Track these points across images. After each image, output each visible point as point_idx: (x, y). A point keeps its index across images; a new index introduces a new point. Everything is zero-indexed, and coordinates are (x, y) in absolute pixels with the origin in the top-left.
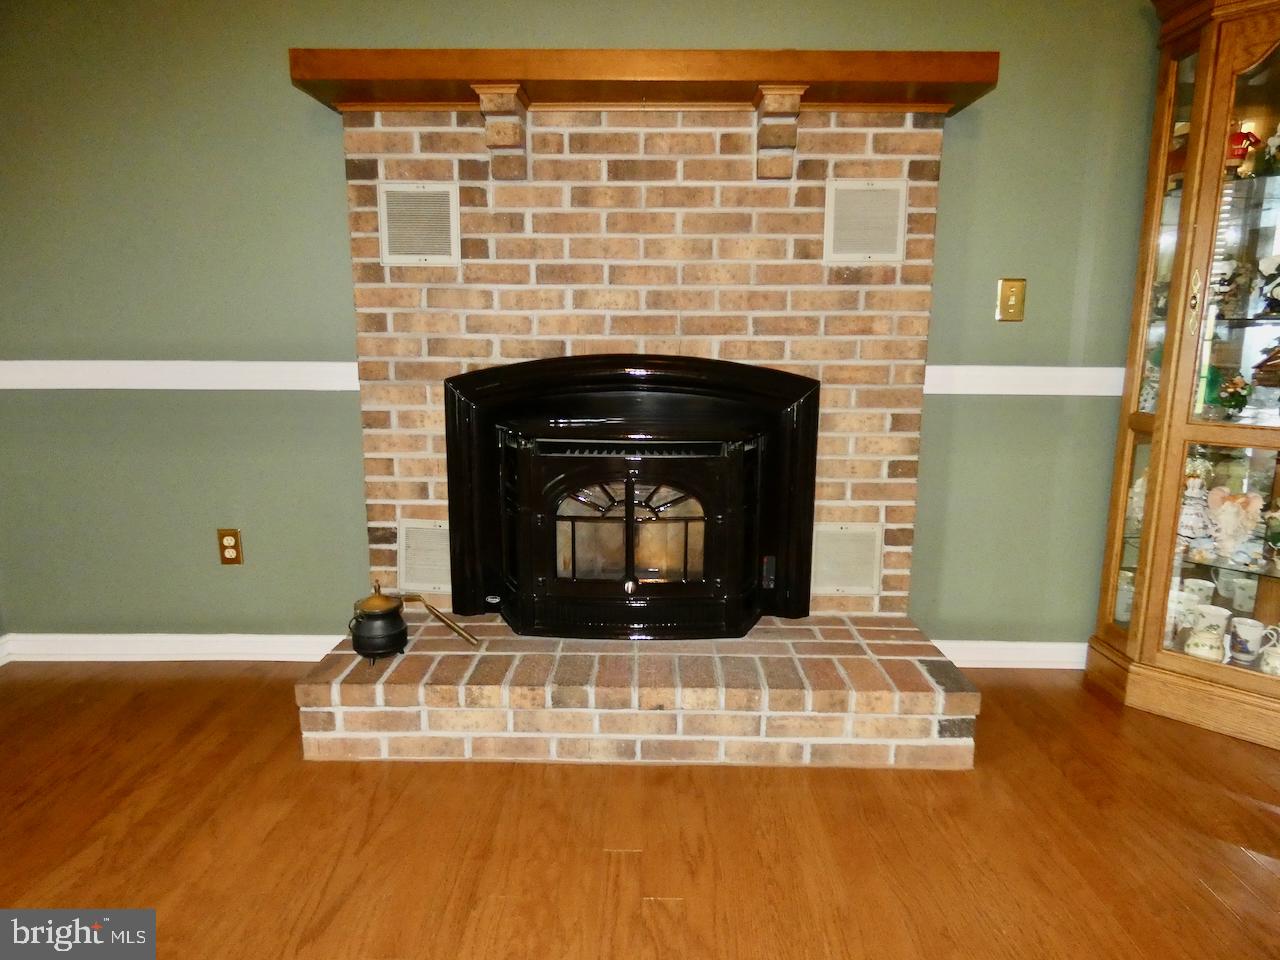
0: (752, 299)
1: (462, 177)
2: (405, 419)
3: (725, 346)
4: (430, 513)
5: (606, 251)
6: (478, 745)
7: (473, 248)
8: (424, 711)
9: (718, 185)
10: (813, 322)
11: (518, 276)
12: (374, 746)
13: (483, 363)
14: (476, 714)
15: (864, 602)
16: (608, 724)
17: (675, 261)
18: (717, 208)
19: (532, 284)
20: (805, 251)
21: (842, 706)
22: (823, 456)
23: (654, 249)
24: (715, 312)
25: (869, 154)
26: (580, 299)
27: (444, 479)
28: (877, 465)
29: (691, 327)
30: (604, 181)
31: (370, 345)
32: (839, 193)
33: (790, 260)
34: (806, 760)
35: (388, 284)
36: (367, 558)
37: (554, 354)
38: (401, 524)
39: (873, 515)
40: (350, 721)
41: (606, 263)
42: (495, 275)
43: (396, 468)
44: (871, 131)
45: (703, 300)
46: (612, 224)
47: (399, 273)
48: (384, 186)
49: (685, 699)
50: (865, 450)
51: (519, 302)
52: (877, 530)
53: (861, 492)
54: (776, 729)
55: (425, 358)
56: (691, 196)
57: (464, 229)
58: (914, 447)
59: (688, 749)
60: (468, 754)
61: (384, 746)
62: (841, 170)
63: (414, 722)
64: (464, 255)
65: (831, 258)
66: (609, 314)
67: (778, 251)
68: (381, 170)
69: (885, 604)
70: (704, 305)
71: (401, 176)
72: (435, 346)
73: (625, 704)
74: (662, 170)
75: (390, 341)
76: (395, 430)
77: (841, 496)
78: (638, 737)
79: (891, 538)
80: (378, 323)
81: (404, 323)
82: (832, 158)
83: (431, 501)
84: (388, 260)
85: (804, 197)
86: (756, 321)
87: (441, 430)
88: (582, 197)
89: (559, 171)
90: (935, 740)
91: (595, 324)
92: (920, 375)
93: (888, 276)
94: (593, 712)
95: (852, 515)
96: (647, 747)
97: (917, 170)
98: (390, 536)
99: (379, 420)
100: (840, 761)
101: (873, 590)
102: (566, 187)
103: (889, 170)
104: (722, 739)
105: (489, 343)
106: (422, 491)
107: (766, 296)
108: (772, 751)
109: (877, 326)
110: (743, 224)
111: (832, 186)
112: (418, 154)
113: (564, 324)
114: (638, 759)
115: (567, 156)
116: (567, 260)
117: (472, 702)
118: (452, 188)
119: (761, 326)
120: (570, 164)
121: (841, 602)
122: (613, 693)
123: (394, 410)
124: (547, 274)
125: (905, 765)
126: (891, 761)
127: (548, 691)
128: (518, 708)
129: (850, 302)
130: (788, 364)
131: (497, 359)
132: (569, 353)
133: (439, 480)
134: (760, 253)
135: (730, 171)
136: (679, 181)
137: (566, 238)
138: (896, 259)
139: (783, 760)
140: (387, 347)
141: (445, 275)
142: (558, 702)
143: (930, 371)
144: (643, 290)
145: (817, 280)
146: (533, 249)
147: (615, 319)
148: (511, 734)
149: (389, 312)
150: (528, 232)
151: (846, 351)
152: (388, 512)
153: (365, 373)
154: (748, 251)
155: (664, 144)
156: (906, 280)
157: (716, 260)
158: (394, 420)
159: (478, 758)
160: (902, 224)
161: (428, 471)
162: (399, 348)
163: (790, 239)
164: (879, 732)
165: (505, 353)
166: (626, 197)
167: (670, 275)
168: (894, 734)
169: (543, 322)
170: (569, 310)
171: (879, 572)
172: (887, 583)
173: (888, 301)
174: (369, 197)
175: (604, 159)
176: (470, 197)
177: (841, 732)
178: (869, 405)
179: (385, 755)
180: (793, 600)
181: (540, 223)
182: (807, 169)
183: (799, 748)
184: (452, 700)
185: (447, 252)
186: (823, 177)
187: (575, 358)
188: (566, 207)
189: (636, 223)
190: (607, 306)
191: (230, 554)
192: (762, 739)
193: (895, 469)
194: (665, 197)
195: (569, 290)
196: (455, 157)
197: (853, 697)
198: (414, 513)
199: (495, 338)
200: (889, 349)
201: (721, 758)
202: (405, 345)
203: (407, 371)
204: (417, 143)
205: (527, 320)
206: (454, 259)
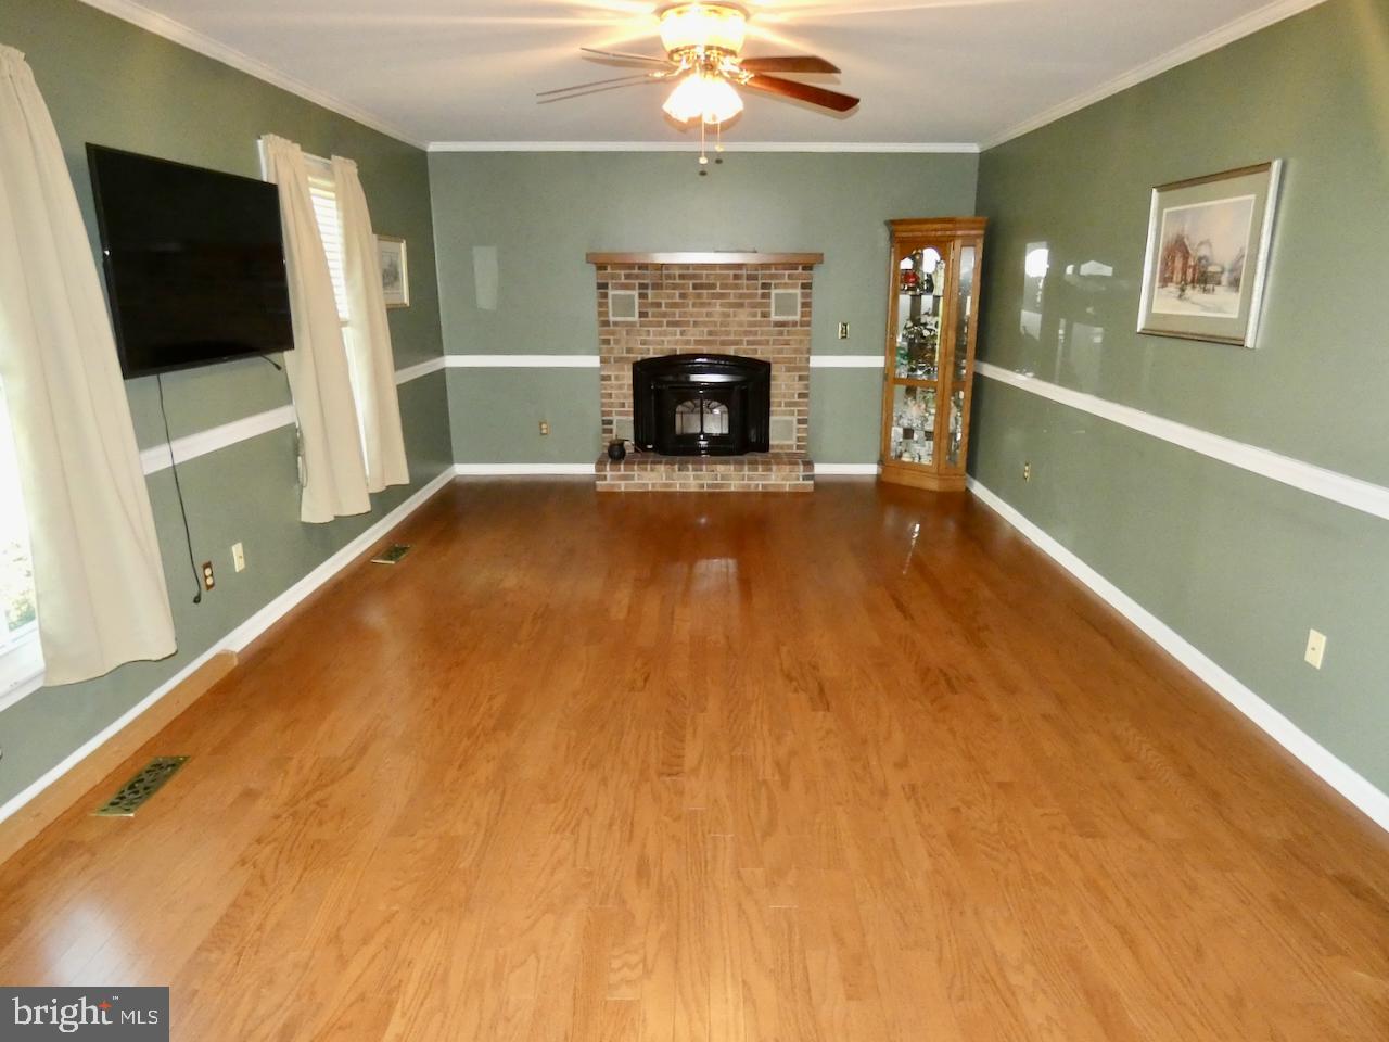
0: (746, 333)
1: (640, 288)
2: (617, 378)
3: (735, 350)
4: (626, 413)
5: (692, 315)
6: (653, 485)
7: (643, 314)
8: (636, 474)
9: (732, 291)
10: (768, 341)
11: (660, 324)
12: (619, 486)
13: (647, 356)
14: (653, 475)
15: (790, 447)
16: (696, 477)
17: (717, 319)
18: (732, 300)
19: (665, 328)
20: (765, 315)
21: (770, 470)
22: (773, 391)
23: (709, 314)
24: (732, 337)
25: (786, 281)
26: (682, 333)
27: (631, 400)
28: (793, 395)
29: (723, 343)
30: (691, 290)
31: (604, 351)
32: (776, 295)
33: (759, 318)
34: (760, 489)
35: (612, 327)
36: (601, 431)
37: (672, 353)
38: (615, 418)
39: (792, 413)
40: (613, 478)
41: (692, 320)
42: (651, 324)
43: (613, 396)
44: (787, 272)
45: (728, 333)
46: (694, 305)
47: (616, 324)
48: (611, 292)
49: (720, 468)
50: (789, 388)
51: (660, 334)
52: (794, 419)
53: (788, 404)
54: (750, 478)
55: (625, 355)
56: (722, 296)
57: (640, 307)
58: (807, 387)
59: (721, 486)
60: (650, 489)
61: (622, 486)
62: (776, 286)
63: (632, 478)
64: (640, 317)
65: (774, 318)
66: (693, 338)
67: (755, 316)
68: (610, 286)
69: (798, 447)
70: (728, 335)
71: (617, 289)
72: (629, 351)
73: (701, 470)
74: (713, 286)
75: (612, 348)
76: (613, 382)
77: (780, 406)
78: (705, 482)
79: (800, 422)
80: (607, 342)
81: (617, 342)
82: (773, 282)
83: (626, 409)
84: (612, 319)
85: (764, 296)
86: (747, 341)
87: (631, 382)
88: (683, 296)
89: (675, 287)
90: (801, 481)
91: (687, 342)
92: (808, 360)
93: (794, 324)
94: (691, 473)
95: (784, 413)
96: (709, 486)
97: (804, 286)
98: (610, 422)
99: (607, 378)
100: (771, 489)
101: (793, 442)
102: (677, 292)
103: (794, 286)
104: (732, 482)
105: (649, 350)
106: (623, 405)
107: (750, 332)
108: (749, 486)
109: (791, 343)
110: (741, 305)
111: (774, 292)
112: (623, 281)
113: (677, 342)
114: (705, 489)
115: (678, 281)
116: (678, 319)
117: (652, 470)
118: (635, 293)
119: (749, 343)
120: (679, 284)
121: (782, 447)
122: (698, 466)
123: (613, 374)
124: (670, 324)
125: (792, 490)
126: (787, 489)
127: (676, 466)
128: (666, 472)
129: (781, 333)
130: (758, 356)
131: (651, 355)
132: (678, 353)
133: (630, 401)
134: (747, 316)
135: (736, 287)
136: (718, 290)
137: (677, 311)
138: (797, 318)
139: (752, 489)
140: (610, 351)
141: (632, 324)
142: (680, 470)
143: (812, 358)
144: (706, 330)
145: (769, 326)
146: (664, 315)
147: (695, 340)
148: (664, 481)
149: (612, 338)
150: (664, 309)
151: (781, 351)
152: (609, 414)
153: (603, 361)
154: (743, 316)
155: (712, 277)
156: (801, 326)
157: (731, 319)
158: (613, 378)
159: (655, 490)
160: (799, 306)
161: (625, 398)
162: (616, 351)
163: (759, 311)
164: (783, 479)
165: (655, 353)
166: (699, 296)
167: (715, 324)
168: (787, 480)
169: (668, 341)
170: (678, 337)
171: (795, 435)
172: (799, 439)
173: (795, 333)
174: (605, 296)
175: (691, 283)
176: (642, 296)
177: (769, 480)
178: (789, 371)
179: (623, 489)
180: (763, 445)
181: (668, 306)
182: (765, 286)
183: (758, 485)
184: (646, 470)
185: (634, 316)
186: (770, 288)
187: (680, 355)
188: (678, 300)
189: (703, 305)
190: (693, 335)
191: (544, 431)
192: (746, 482)
193: (801, 395)
194: (714, 296)
195: (678, 330)
196: (637, 282)
197: (774, 467)
198: (620, 413)
199: (651, 348)
200: (796, 351)
201: (733, 489)
202: (618, 350)
203: (619, 360)
204: (623, 277)
205: (663, 341)
206: (636, 318)
